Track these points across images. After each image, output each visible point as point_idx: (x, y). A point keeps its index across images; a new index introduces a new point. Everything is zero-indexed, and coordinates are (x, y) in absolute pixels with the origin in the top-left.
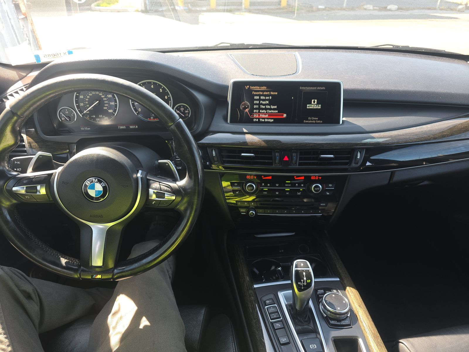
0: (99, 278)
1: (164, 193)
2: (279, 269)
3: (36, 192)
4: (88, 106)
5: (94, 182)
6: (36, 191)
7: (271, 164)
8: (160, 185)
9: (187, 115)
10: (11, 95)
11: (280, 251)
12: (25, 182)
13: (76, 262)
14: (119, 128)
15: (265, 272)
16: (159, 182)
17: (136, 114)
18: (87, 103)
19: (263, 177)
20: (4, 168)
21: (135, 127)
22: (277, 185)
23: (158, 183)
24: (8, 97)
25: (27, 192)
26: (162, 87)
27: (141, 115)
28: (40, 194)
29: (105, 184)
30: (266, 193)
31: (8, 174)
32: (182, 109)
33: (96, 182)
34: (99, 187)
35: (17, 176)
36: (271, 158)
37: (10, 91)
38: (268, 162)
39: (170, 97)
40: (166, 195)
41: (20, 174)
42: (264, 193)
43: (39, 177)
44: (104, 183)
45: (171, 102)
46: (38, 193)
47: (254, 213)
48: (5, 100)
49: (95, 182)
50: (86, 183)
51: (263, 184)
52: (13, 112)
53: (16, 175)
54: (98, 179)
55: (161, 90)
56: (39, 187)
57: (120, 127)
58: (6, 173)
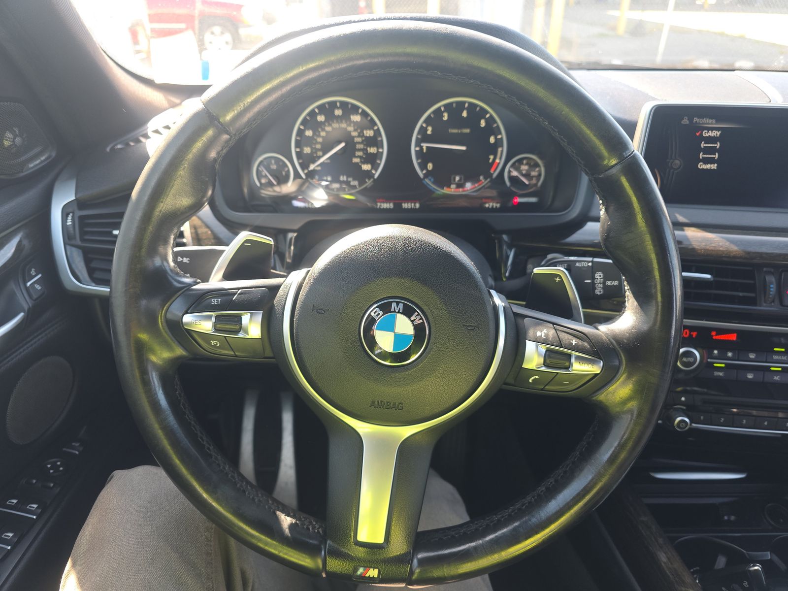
0: (371, 576)
1: (570, 356)
2: (756, 568)
3: (237, 332)
4: (320, 153)
5: (395, 311)
6: (238, 327)
7: (753, 302)
8: (555, 330)
9: (534, 181)
10: (157, 132)
11: (726, 518)
12: (214, 301)
13: (315, 527)
14: (380, 208)
15: (698, 568)
16: (554, 324)
17: (421, 175)
18: (318, 146)
19: (713, 333)
20: (165, 264)
21: (415, 205)
22: (752, 356)
23: (551, 325)
24: (150, 133)
25: (216, 330)
26: (488, 116)
27: (430, 180)
28: (248, 337)
29: (421, 318)
30: (721, 374)
31: (173, 281)
32: (524, 168)
33: (399, 312)
34: (404, 325)
35: (194, 287)
36: (751, 288)
37: (152, 125)
38: (744, 297)
39: (502, 139)
40: (573, 360)
41: (199, 283)
42: (717, 374)
43: (249, 293)
44: (419, 314)
45: (502, 151)
46: (241, 335)
47: (687, 420)
48: (142, 139)
49: (397, 311)
50: (372, 314)
51: (716, 352)
52: (210, 113)
53: (190, 285)
54: (404, 304)
55: (483, 123)
56: (246, 318)
57: (381, 206)
58: (169, 277)
